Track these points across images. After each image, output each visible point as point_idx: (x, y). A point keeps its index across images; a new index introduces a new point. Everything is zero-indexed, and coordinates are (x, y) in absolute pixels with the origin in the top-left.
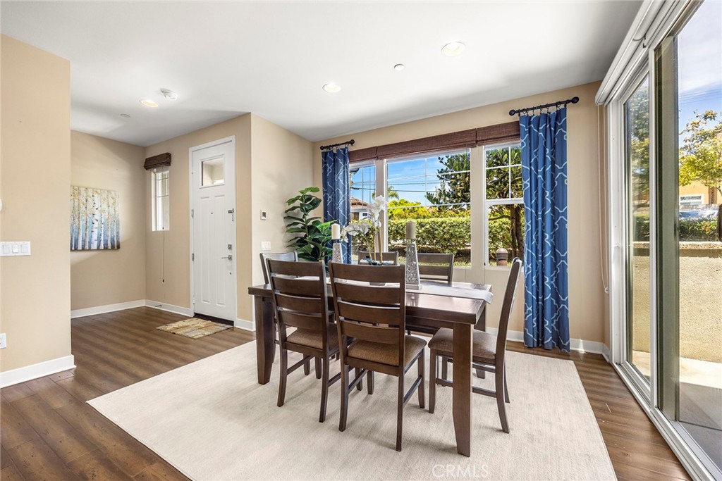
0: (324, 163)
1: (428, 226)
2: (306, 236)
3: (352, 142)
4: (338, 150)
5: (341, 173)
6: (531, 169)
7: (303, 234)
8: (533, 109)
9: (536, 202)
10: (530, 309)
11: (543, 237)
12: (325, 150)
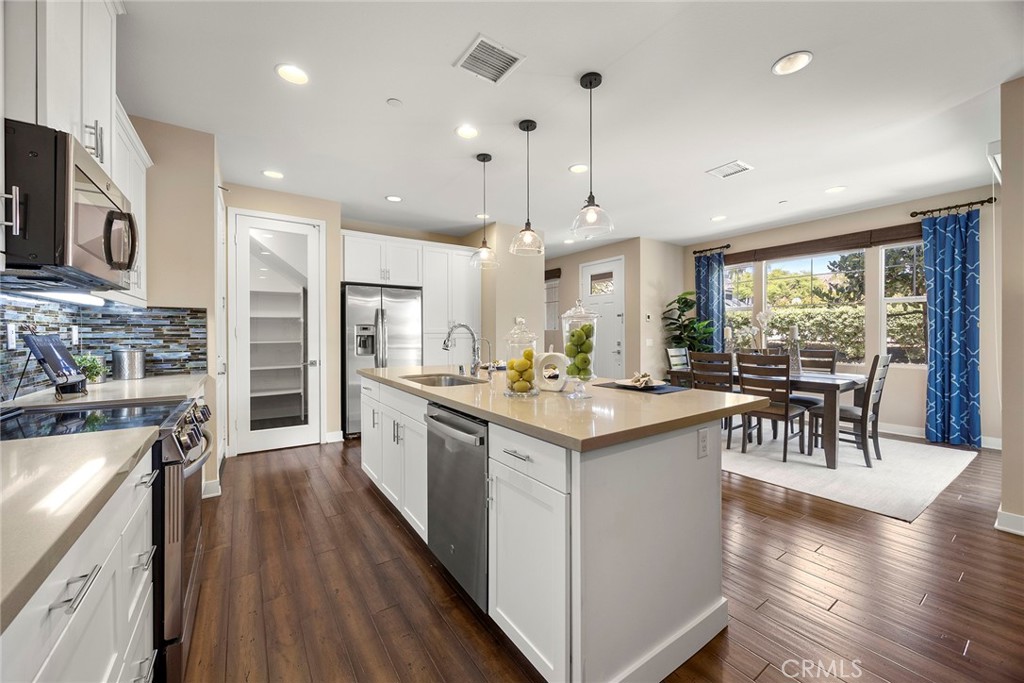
0: (697, 267)
1: (819, 318)
2: (681, 334)
3: (728, 246)
4: (712, 255)
5: (716, 275)
6: (935, 269)
7: (678, 333)
8: (940, 210)
9: (942, 302)
10: (933, 404)
11: (951, 335)
12: (698, 255)
